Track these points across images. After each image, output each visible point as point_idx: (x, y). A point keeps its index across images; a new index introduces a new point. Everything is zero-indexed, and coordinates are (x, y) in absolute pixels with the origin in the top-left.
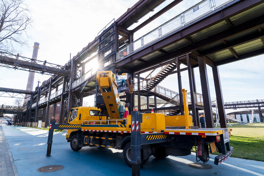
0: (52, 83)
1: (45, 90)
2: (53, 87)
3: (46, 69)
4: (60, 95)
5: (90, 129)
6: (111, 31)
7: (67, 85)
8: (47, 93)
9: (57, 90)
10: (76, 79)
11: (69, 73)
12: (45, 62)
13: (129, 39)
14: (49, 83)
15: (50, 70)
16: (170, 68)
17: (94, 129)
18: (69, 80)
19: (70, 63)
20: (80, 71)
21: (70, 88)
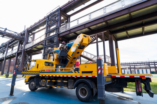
0: (9, 44)
1: (3, 49)
2: (10, 47)
3: (6, 34)
4: (15, 53)
5: (44, 75)
6: (57, 13)
7: (21, 46)
8: (4, 51)
9: (12, 50)
10: (27, 43)
11: (23, 38)
12: (6, 29)
13: (68, 20)
14: (6, 45)
15: (9, 35)
16: (92, 40)
17: (47, 75)
18: (23, 43)
19: (24, 32)
20: (31, 38)
21: (23, 48)
